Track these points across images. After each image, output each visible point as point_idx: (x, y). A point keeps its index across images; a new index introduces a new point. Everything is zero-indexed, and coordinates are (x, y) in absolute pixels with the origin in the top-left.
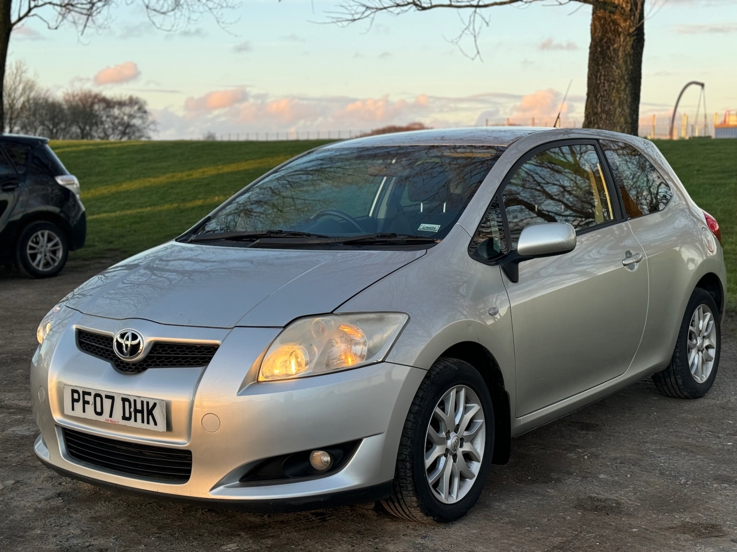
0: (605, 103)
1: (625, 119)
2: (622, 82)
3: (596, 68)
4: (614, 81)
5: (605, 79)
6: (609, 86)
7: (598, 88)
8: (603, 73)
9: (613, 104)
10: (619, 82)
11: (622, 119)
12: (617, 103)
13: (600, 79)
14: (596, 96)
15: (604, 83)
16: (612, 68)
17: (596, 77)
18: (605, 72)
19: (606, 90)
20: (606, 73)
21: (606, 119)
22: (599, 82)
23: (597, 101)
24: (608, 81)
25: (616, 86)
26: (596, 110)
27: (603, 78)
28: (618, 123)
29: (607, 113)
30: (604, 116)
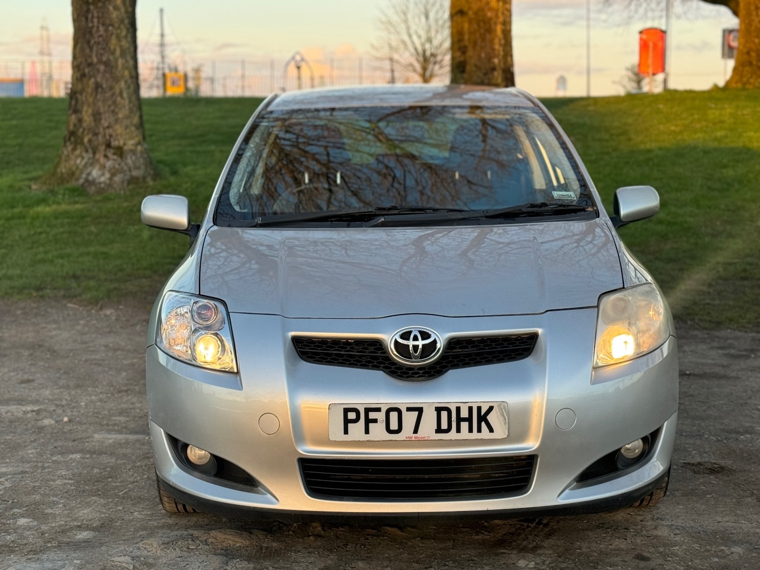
0: (102, 51)
1: (130, 73)
2: (122, 26)
3: (85, 8)
4: (112, 25)
5: (98, 22)
6: (106, 30)
7: (90, 32)
8: (96, 14)
9: (113, 53)
10: (119, 28)
11: (126, 73)
12: (118, 52)
13: (92, 22)
14: (88, 42)
15: (98, 27)
16: (108, 9)
17: (87, 18)
18: (98, 12)
19: (101, 36)
20: (100, 15)
21: (105, 71)
22: (90, 25)
23: (91, 49)
24: (103, 24)
25: (115, 32)
26: (89, 60)
27: (95, 20)
28: (123, 77)
29: (107, 64)
30: (102, 68)
